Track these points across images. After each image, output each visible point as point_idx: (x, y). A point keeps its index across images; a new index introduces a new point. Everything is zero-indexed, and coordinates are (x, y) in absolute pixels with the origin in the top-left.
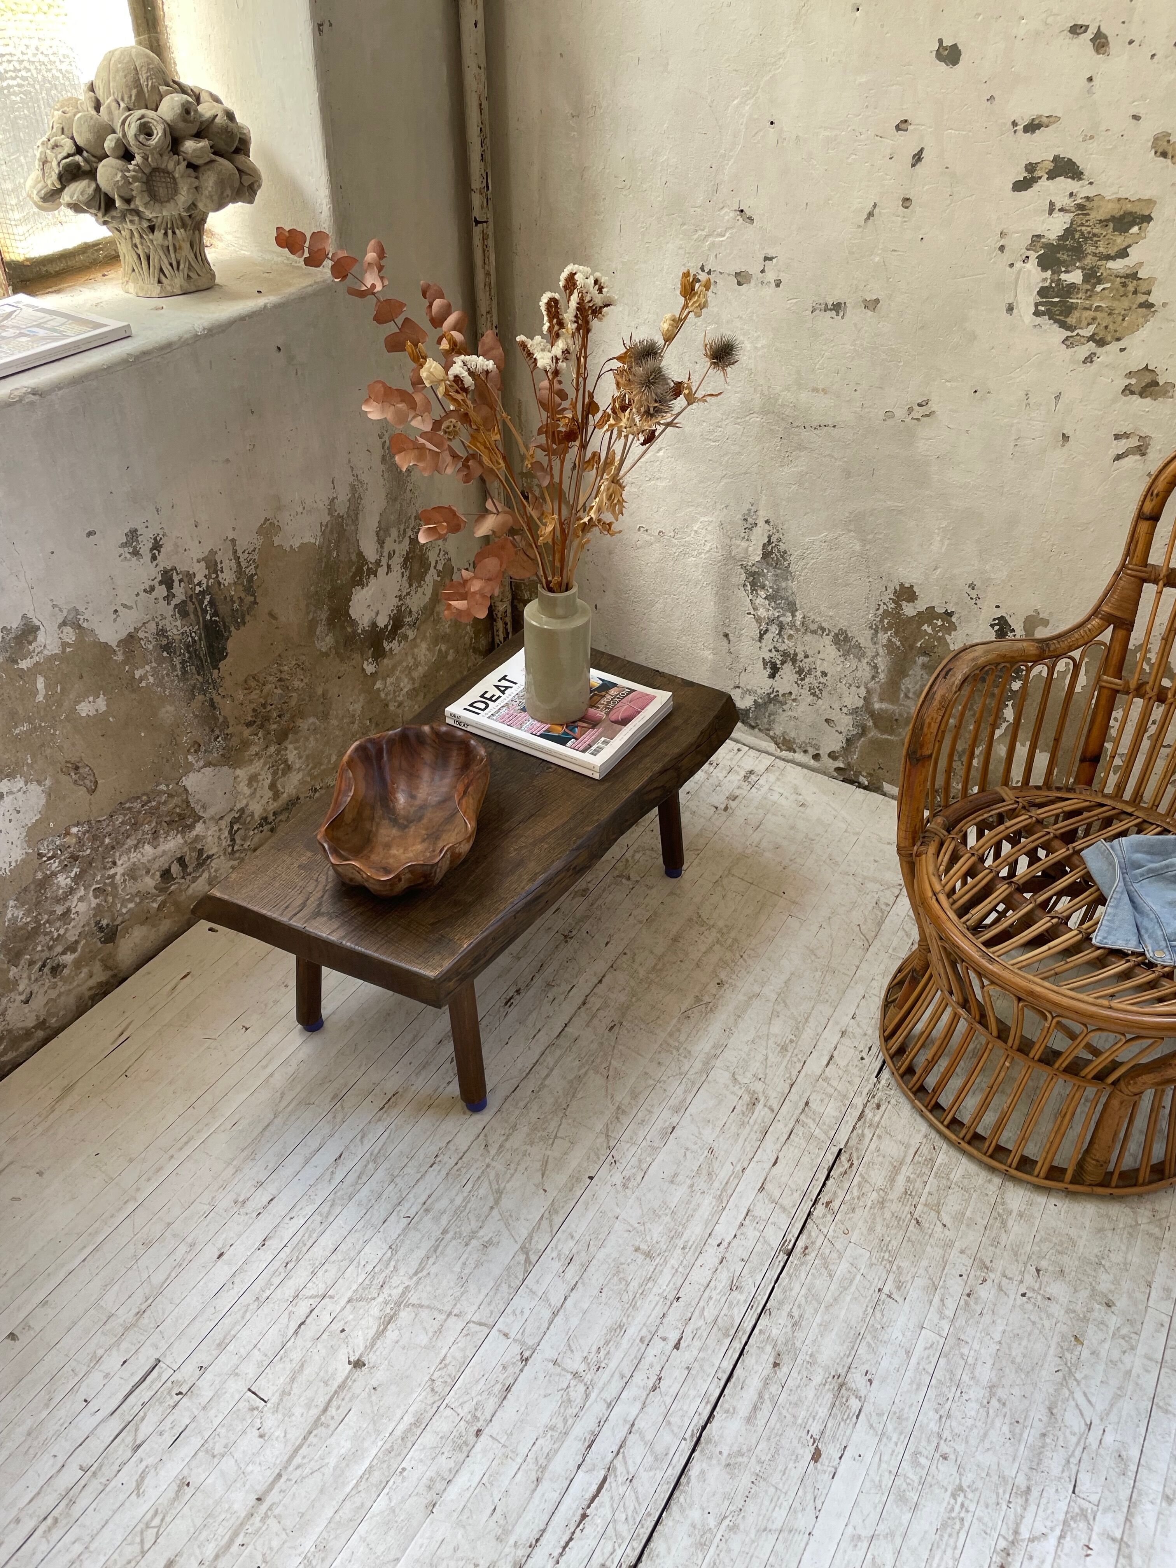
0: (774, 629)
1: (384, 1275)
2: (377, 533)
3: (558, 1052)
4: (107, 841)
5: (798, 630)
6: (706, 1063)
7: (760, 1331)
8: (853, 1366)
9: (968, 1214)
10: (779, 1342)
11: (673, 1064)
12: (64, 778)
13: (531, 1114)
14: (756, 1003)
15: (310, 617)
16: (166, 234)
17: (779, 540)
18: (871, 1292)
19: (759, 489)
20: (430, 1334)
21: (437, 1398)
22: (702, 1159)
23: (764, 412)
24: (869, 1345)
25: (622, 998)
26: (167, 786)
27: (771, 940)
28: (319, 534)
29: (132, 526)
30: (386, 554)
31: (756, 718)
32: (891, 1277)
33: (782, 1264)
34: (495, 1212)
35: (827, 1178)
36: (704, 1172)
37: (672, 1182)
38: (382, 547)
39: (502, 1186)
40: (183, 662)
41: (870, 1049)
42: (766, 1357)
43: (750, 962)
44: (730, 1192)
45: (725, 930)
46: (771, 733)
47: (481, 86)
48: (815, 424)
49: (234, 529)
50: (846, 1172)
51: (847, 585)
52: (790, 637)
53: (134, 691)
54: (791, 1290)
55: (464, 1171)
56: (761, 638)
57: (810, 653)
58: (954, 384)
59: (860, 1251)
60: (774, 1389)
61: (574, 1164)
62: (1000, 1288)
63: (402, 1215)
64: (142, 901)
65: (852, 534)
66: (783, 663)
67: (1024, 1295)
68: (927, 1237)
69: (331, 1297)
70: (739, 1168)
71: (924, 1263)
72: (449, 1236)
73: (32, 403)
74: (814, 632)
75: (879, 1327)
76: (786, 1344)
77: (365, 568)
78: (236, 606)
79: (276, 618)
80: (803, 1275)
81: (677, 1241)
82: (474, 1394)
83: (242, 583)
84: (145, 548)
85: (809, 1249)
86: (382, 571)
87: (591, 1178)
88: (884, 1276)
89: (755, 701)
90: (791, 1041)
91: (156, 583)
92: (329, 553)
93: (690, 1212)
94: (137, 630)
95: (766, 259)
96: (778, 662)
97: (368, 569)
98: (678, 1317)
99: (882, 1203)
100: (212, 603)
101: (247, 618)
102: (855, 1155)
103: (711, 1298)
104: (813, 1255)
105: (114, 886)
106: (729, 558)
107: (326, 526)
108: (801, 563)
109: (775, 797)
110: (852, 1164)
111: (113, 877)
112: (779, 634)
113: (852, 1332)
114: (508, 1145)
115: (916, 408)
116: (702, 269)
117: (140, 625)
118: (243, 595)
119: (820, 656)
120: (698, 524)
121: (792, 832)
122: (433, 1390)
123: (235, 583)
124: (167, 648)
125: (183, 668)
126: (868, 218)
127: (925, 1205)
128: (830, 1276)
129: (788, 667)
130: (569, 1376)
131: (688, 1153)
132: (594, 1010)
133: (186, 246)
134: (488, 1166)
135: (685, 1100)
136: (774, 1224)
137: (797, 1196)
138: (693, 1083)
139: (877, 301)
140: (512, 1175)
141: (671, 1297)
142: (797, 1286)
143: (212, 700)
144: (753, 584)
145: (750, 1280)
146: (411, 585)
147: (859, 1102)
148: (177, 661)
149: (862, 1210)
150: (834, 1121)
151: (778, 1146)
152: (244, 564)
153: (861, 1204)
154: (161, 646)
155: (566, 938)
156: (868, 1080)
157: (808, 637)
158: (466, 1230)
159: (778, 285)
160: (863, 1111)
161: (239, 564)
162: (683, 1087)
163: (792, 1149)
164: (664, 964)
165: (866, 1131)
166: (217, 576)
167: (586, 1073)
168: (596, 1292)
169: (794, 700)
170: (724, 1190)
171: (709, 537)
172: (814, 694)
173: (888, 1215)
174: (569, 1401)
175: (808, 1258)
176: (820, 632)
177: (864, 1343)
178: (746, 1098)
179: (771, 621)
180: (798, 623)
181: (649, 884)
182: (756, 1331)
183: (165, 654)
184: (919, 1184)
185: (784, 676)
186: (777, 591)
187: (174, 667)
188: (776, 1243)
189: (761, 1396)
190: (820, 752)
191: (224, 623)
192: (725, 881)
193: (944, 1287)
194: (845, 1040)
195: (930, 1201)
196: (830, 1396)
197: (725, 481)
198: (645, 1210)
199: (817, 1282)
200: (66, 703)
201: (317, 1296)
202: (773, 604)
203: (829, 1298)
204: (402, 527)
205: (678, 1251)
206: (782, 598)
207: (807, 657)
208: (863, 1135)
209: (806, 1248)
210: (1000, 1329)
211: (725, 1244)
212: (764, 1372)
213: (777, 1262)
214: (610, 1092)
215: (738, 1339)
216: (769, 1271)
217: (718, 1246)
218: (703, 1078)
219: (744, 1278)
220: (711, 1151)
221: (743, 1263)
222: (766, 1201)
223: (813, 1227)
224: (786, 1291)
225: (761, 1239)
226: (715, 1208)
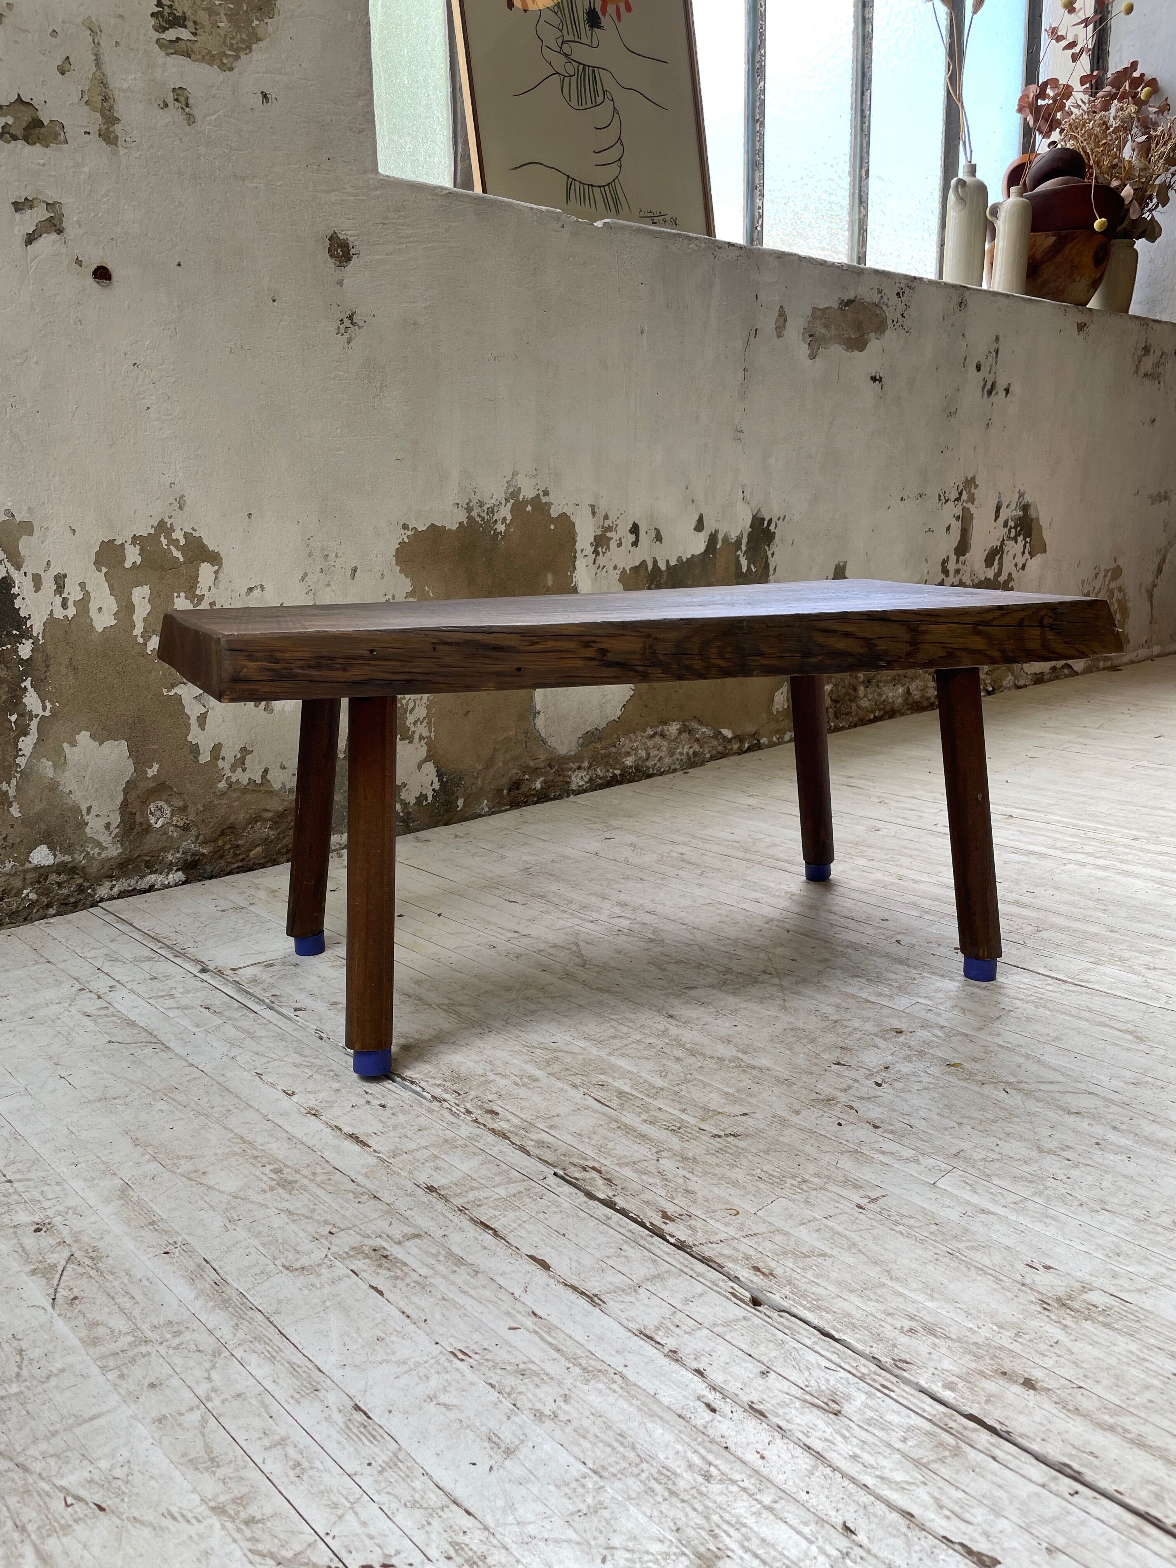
6: (225, 1303)
7: (950, 1386)
8: (1019, 1279)
9: (729, 1090)
10: (973, 1365)
11: (178, 1361)
18: (861, 1217)
22: (471, 1376)
24: (971, 1249)
32: (834, 1188)
33: (787, 1315)
35: (610, 1206)
36: (511, 1381)
37: (509, 1453)
42: (1011, 1396)
44: (580, 1352)
50: (607, 1181)
54: (849, 1315)
59: (776, 1207)
60: (1088, 1404)
62: (865, 1099)
67: (878, 1085)
68: (764, 1135)
70: (526, 1322)
71: (811, 1150)
75: (934, 1227)
76: (978, 1356)
81: (682, 1484)
85: (760, 1265)
88: (831, 1195)
90: (277, 1171)
93: (610, 1437)
98: (900, 1543)
99: (685, 1159)
102: (576, 1162)
103: (854, 1457)
104: (774, 1265)
110: (594, 1168)
113: (947, 1260)
127: (703, 1120)
128: (822, 1255)
131: (444, 1399)
135: (292, 1368)
136: (687, 1301)
137: (636, 1254)
138: (256, 1339)
141: (843, 1543)
142: (843, 1307)
145: (816, 1373)
147: (470, 1130)
149: (691, 1183)
150: (489, 1166)
151: (502, 1249)
153: (681, 1181)
160: (493, 1131)
162: (253, 1360)
163: (523, 1233)
165: (533, 1137)
170: (573, 1361)
173: (710, 1159)
175: (779, 1271)
178: (361, 1264)
182: (948, 1395)
184: (661, 1115)
188: (735, 1311)
189: (1111, 1428)
193: (859, 1146)
194: (330, 1114)
195: (695, 1115)
196: (1087, 1325)
199: (834, 1275)
203: (872, 1271)
205: (712, 1490)
208: (538, 1141)
209: (753, 1269)
210: (935, 1117)
211: (712, 1397)
212: (1046, 1407)
213: (780, 1320)
214: (149, 1516)
215: (966, 1433)
216: (798, 1337)
217: (714, 1410)
218: (260, 1317)
219: (813, 1383)
220: (460, 1355)
221: (772, 1375)
222: (627, 1298)
223: (713, 1249)
224: (853, 1325)
225: (718, 1330)
226: (614, 1386)
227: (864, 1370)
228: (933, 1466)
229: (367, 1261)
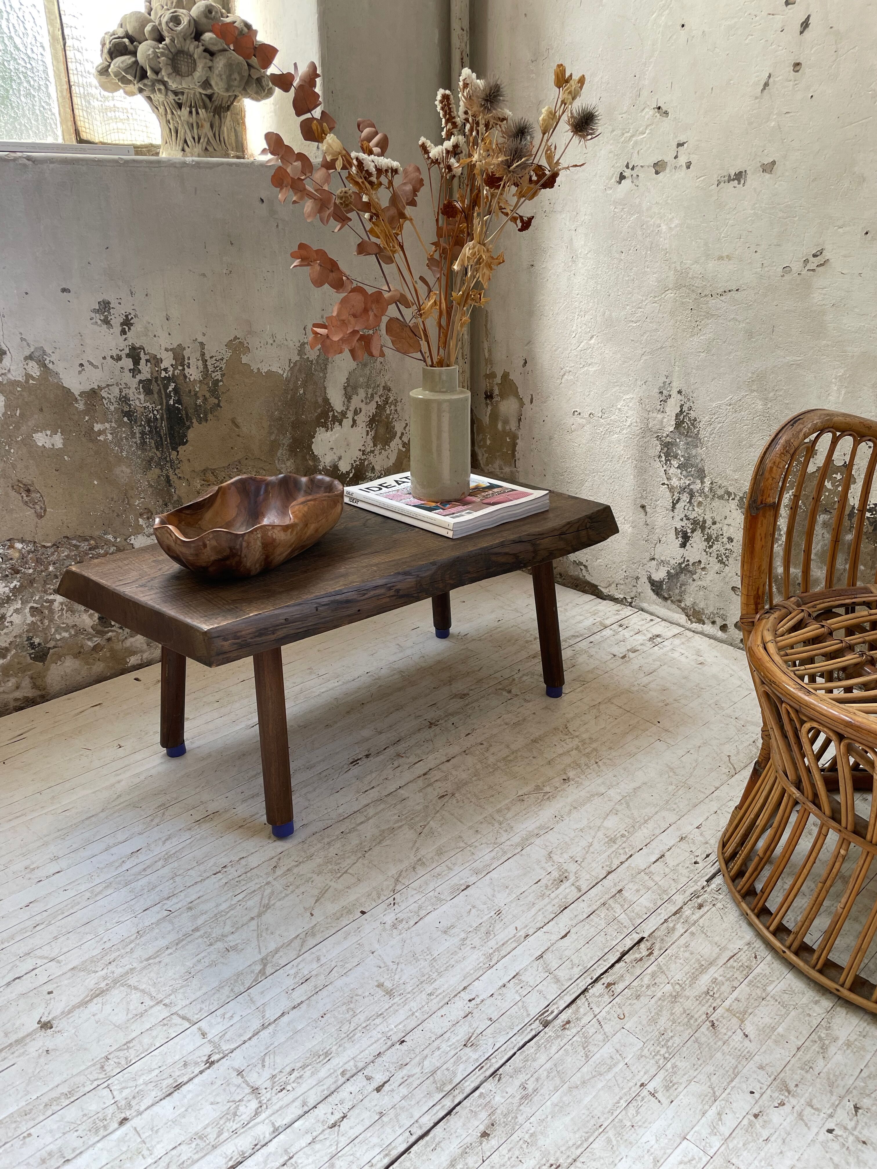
0: (685, 497)
1: (117, 954)
2: (345, 388)
3: (382, 806)
4: (51, 568)
5: (706, 497)
6: (526, 839)
7: (481, 1094)
8: (581, 1159)
9: (780, 1030)
10: (499, 1111)
11: (491, 834)
12: (13, 494)
13: (331, 849)
14: (597, 800)
15: (273, 437)
16: (191, 112)
17: (690, 409)
18: (631, 1084)
19: (673, 361)
20: (130, 1016)
21: (102, 1076)
22: (486, 918)
23: (678, 287)
24: (609, 1141)
25: (464, 776)
26: (115, 538)
27: (632, 755)
28: (288, 369)
29: (107, 298)
30: (352, 408)
31: (669, 590)
32: (662, 1074)
33: (533, 1033)
34: (254, 923)
35: (618, 961)
36: (483, 929)
37: (445, 932)
38: (349, 402)
39: (272, 902)
40: (143, 433)
41: (708, 856)
42: (476, 1123)
43: (603, 768)
44: (503, 953)
45: (587, 741)
46: (683, 605)
47: (463, 45)
48: (720, 291)
49: (204, 335)
50: (641, 959)
51: (751, 446)
52: (700, 504)
53: (91, 441)
54: (534, 1060)
55: (243, 883)
56: (674, 508)
57: (717, 519)
58: (847, 229)
59: (632, 1039)
61: (352, 898)
62: (800, 1115)
63: (165, 907)
64: (76, 635)
65: (755, 394)
66: (692, 532)
67: (830, 1131)
68: (720, 1043)
69: (59, 962)
70: (522, 933)
71: (710, 1069)
72: (198, 934)
73: (25, 165)
74: (721, 497)
75: (629, 1124)
76: (505, 1116)
77: (331, 414)
78: (199, 402)
79: (238, 427)
80: (554, 1049)
81: (425, 987)
82: (141, 1081)
83: (207, 384)
84: (116, 321)
85: (572, 1025)
86: (347, 422)
87: (363, 913)
88: (653, 1071)
89: (668, 572)
90: (623, 836)
91: (123, 354)
92: (296, 389)
93: (452, 962)
94: (100, 388)
95: (680, 145)
96: (689, 531)
97: (333, 415)
98: (394, 1060)
99: (675, 998)
100: (176, 390)
101: (210, 416)
102: (657, 946)
103: (439, 1048)
104: (574, 1031)
105: (51, 611)
106: (646, 430)
107: (295, 364)
108: (709, 429)
109: (676, 655)
110: (651, 954)
111: (52, 602)
112: (690, 502)
113: (592, 1122)
114: (295, 870)
115: (812, 259)
116: (627, 167)
117: (104, 385)
118: (208, 395)
119: (726, 522)
120: (622, 402)
121: (683, 681)
122: (102, 1067)
123: (201, 381)
124: (129, 414)
125: (142, 438)
126: (764, 89)
127: (728, 1010)
128: (587, 1056)
129: (698, 533)
130: (248, 1090)
131: (473, 911)
132: (432, 780)
133: (207, 125)
134: (268, 883)
135: (489, 865)
136: (541, 991)
137: (576, 972)
138: (505, 853)
139: (774, 163)
140: (287, 895)
141: (395, 1038)
142: (542, 1058)
143: (168, 477)
144: (667, 455)
145: (491, 1041)
146: (375, 445)
147: (679, 899)
148: (137, 430)
149: (648, 999)
150: (645, 910)
151: (574, 922)
152: (211, 368)
153: (649, 993)
154: (122, 411)
155: (431, 725)
156: (696, 882)
157: (716, 503)
158: (217, 932)
159: (688, 167)
160: (681, 908)
161: (205, 366)
162: (493, 854)
163: (587, 927)
164: (516, 757)
165: (679, 926)
166: (184, 369)
167: (400, 827)
168: (316, 1015)
169: (703, 569)
170: (498, 950)
171: (630, 413)
172: (721, 562)
173: (678, 1010)
174: (235, 1114)
175: (567, 1032)
176: (726, 497)
177: (603, 1138)
178: (555, 874)
179: (683, 490)
180: (706, 489)
181: (528, 698)
182: (475, 1094)
183: (126, 419)
184: (726, 988)
185: (694, 545)
186: (688, 459)
187: (133, 435)
188: (535, 1010)
190: (727, 623)
191: (187, 414)
192: (602, 707)
193: (726, 1101)
194: (683, 844)
195: (735, 1006)
197: (644, 358)
198: (405, 952)
199: (569, 1060)
200: (24, 428)
201: (46, 958)
202: (684, 472)
203: (576, 1079)
204: (370, 391)
205: (424, 996)
206: (692, 466)
207: (714, 523)
208: (674, 929)
209: (568, 1022)
211: (478, 1000)
212: (468, 1138)
213: (529, 1030)
214: (417, 845)
215: (451, 1097)
216: (516, 1036)
217: (470, 1001)
218: (517, 851)
219: (484, 1038)
220: (499, 913)
221: (490, 1023)
222: (540, 969)
223: (583, 1004)
224: (527, 1061)
225: (520, 1003)
226: (481, 964)
227: (493, 1060)
228: (431, 1078)
229: (557, 876)
